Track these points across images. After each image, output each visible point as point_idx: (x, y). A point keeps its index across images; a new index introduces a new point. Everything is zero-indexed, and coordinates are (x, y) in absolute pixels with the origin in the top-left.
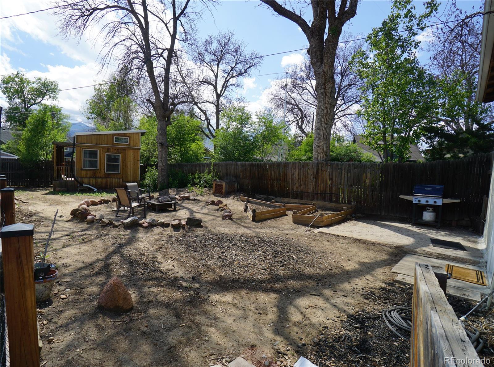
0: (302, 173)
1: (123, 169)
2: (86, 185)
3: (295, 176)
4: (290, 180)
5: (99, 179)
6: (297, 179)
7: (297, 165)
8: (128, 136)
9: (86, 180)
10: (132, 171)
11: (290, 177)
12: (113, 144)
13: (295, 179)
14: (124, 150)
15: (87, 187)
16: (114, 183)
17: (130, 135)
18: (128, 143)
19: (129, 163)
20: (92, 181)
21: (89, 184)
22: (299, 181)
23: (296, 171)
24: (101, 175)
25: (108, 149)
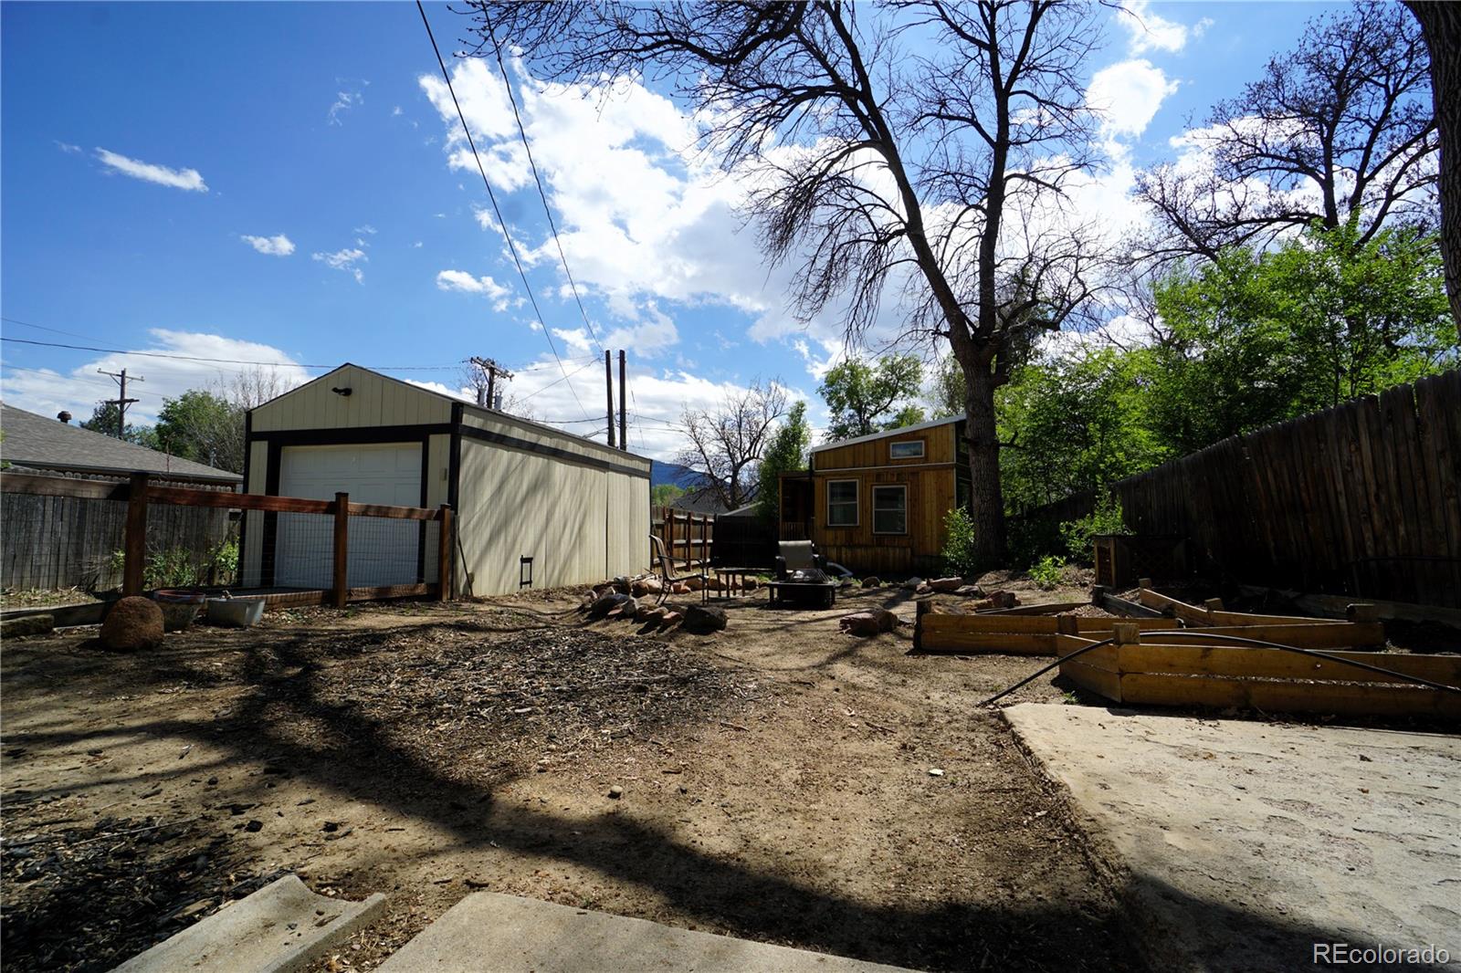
0: (1390, 456)
1: (913, 523)
2: (832, 564)
3: (1358, 474)
4: (1342, 501)
5: (859, 550)
6: (1373, 488)
7: (1361, 413)
8: (923, 438)
9: (833, 553)
10: (935, 529)
11: (1340, 487)
12: (888, 462)
13: (1360, 490)
14: (914, 473)
15: (835, 567)
16: (891, 559)
17: (927, 433)
18: (923, 456)
19: (927, 506)
20: (846, 553)
21: (839, 562)
22: (1383, 497)
23: (1359, 449)
24: (862, 540)
25: (878, 475)
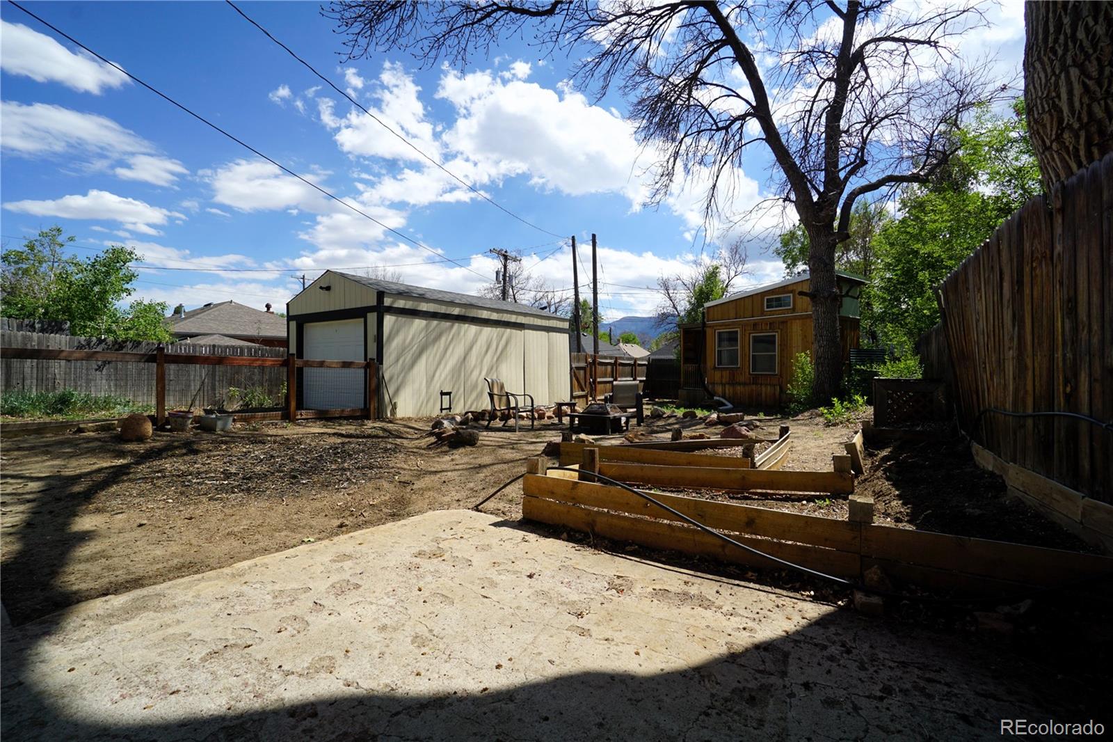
1: (782, 364)
2: (718, 398)
5: (739, 387)
8: (792, 292)
9: (719, 389)
12: (763, 313)
14: (784, 322)
15: (719, 400)
16: (763, 395)
17: (794, 288)
18: (791, 307)
19: (795, 351)
20: (729, 390)
21: (724, 397)
24: (742, 379)
25: (755, 325)
